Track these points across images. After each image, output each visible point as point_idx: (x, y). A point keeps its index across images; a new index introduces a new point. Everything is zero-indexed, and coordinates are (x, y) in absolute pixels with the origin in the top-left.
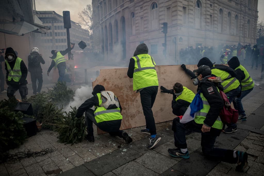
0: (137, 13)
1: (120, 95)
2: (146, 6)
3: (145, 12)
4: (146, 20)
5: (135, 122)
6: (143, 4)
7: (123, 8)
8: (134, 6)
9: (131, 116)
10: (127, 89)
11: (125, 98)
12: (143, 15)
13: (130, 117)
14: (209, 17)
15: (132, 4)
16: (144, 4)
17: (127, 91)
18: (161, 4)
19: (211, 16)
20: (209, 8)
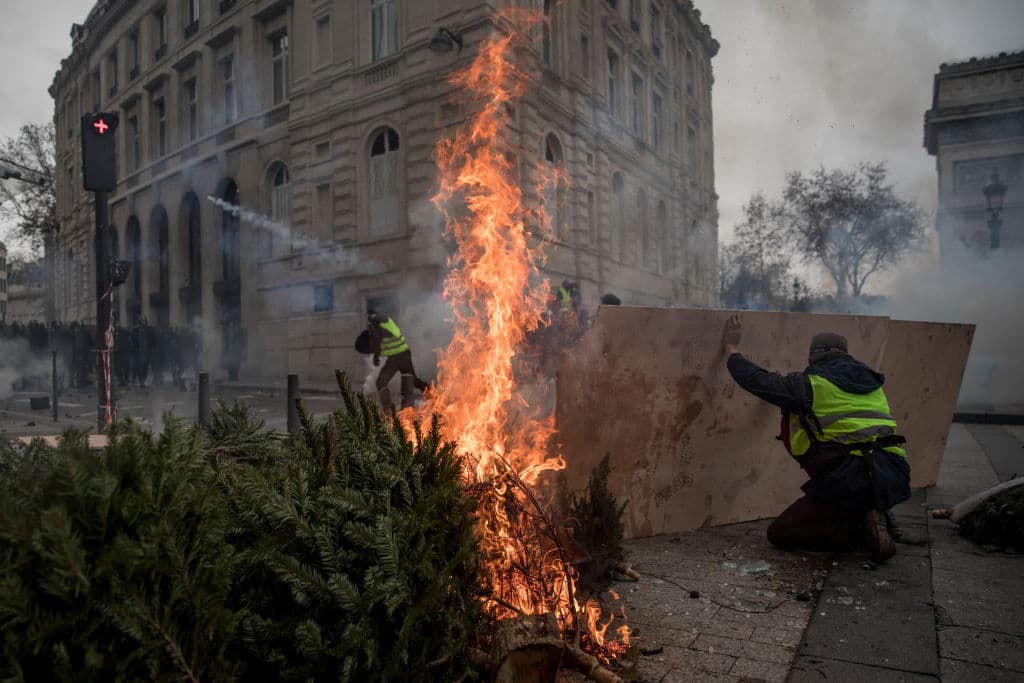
0: (303, 167)
1: (642, 411)
2: (346, 139)
3: (339, 163)
4: (344, 197)
5: (665, 516)
6: (331, 132)
7: (230, 145)
8: (288, 137)
9: (660, 494)
10: (669, 391)
11: (656, 424)
12: (331, 177)
13: (654, 496)
14: (584, 198)
15: (274, 128)
16: (335, 134)
17: (667, 399)
18: (413, 134)
19: (590, 195)
20: (583, 164)
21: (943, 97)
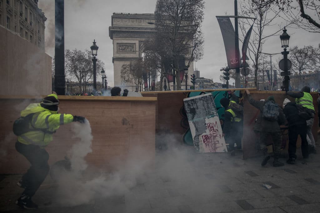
21: (114, 23)
